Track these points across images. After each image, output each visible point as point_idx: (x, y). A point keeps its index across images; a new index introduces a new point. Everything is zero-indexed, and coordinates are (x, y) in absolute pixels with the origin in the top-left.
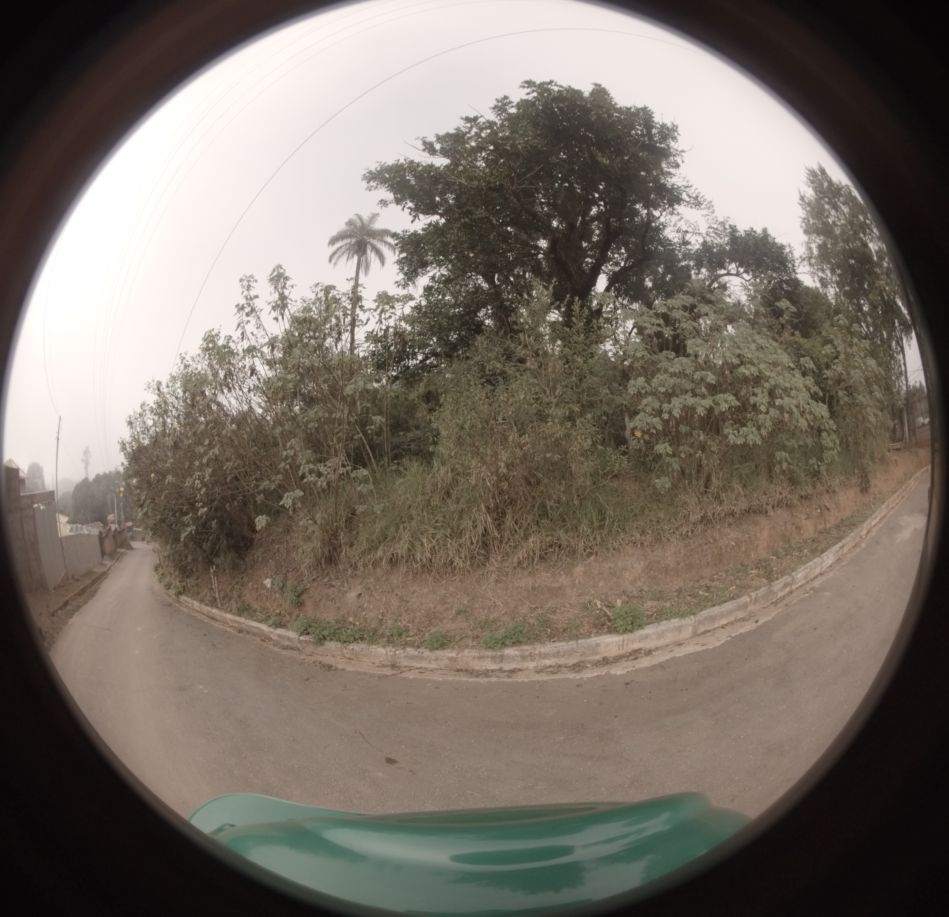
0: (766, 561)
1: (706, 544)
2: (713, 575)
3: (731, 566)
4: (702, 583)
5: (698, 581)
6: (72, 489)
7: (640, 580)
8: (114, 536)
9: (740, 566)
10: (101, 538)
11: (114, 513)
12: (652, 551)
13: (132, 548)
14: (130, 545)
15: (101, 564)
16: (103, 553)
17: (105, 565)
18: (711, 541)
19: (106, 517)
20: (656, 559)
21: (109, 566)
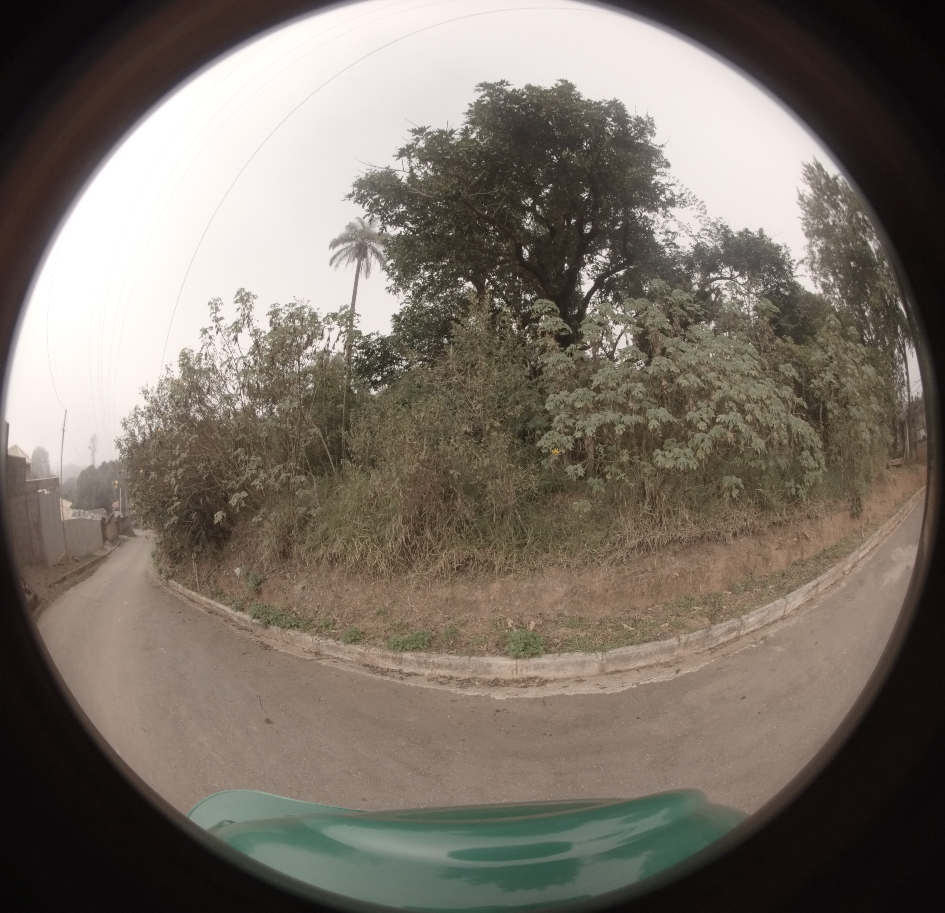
0: (718, 596)
1: (643, 573)
2: (648, 607)
3: (673, 598)
4: (632, 614)
5: (628, 612)
6: (77, 475)
7: (561, 603)
8: (117, 523)
9: (683, 599)
10: (104, 524)
11: (119, 500)
12: (579, 575)
13: (135, 536)
14: (133, 533)
15: (102, 549)
16: (105, 539)
17: (106, 550)
18: (649, 569)
19: (111, 504)
20: (582, 583)
21: (109, 550)
